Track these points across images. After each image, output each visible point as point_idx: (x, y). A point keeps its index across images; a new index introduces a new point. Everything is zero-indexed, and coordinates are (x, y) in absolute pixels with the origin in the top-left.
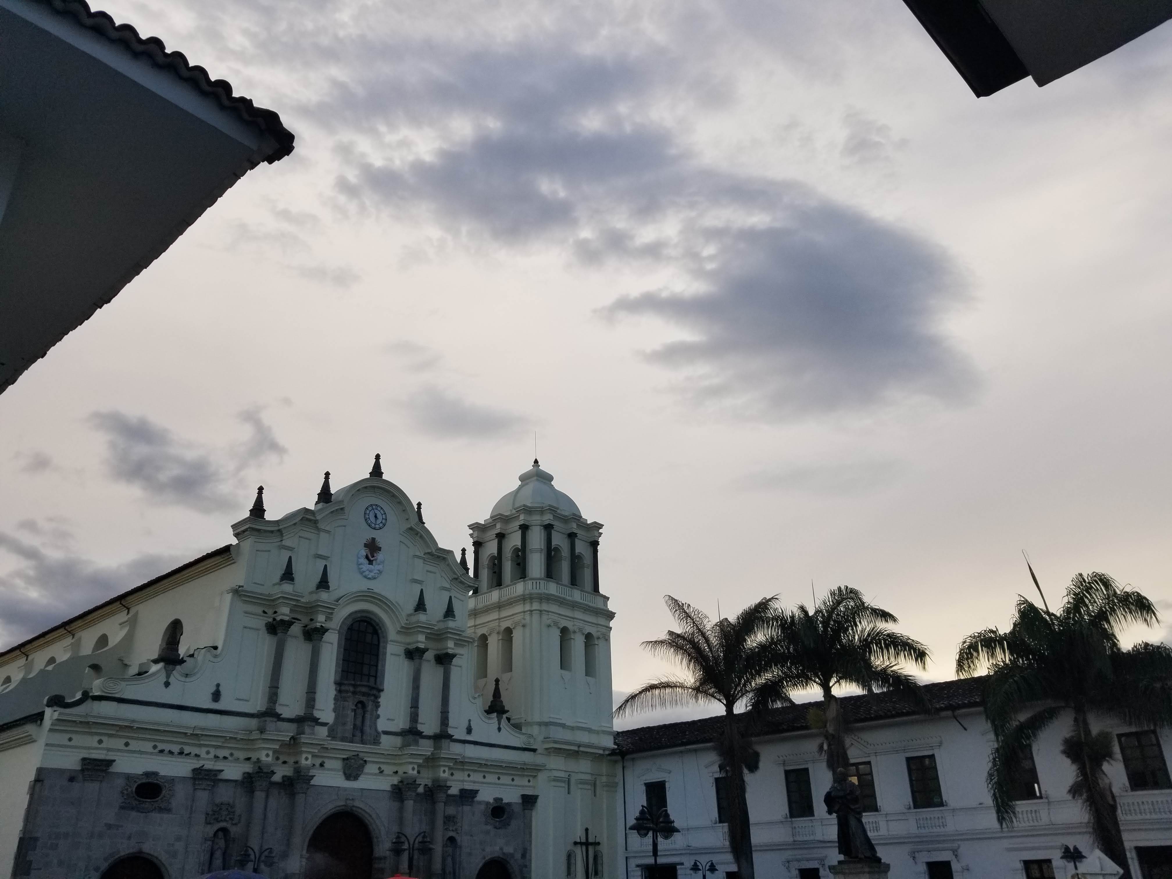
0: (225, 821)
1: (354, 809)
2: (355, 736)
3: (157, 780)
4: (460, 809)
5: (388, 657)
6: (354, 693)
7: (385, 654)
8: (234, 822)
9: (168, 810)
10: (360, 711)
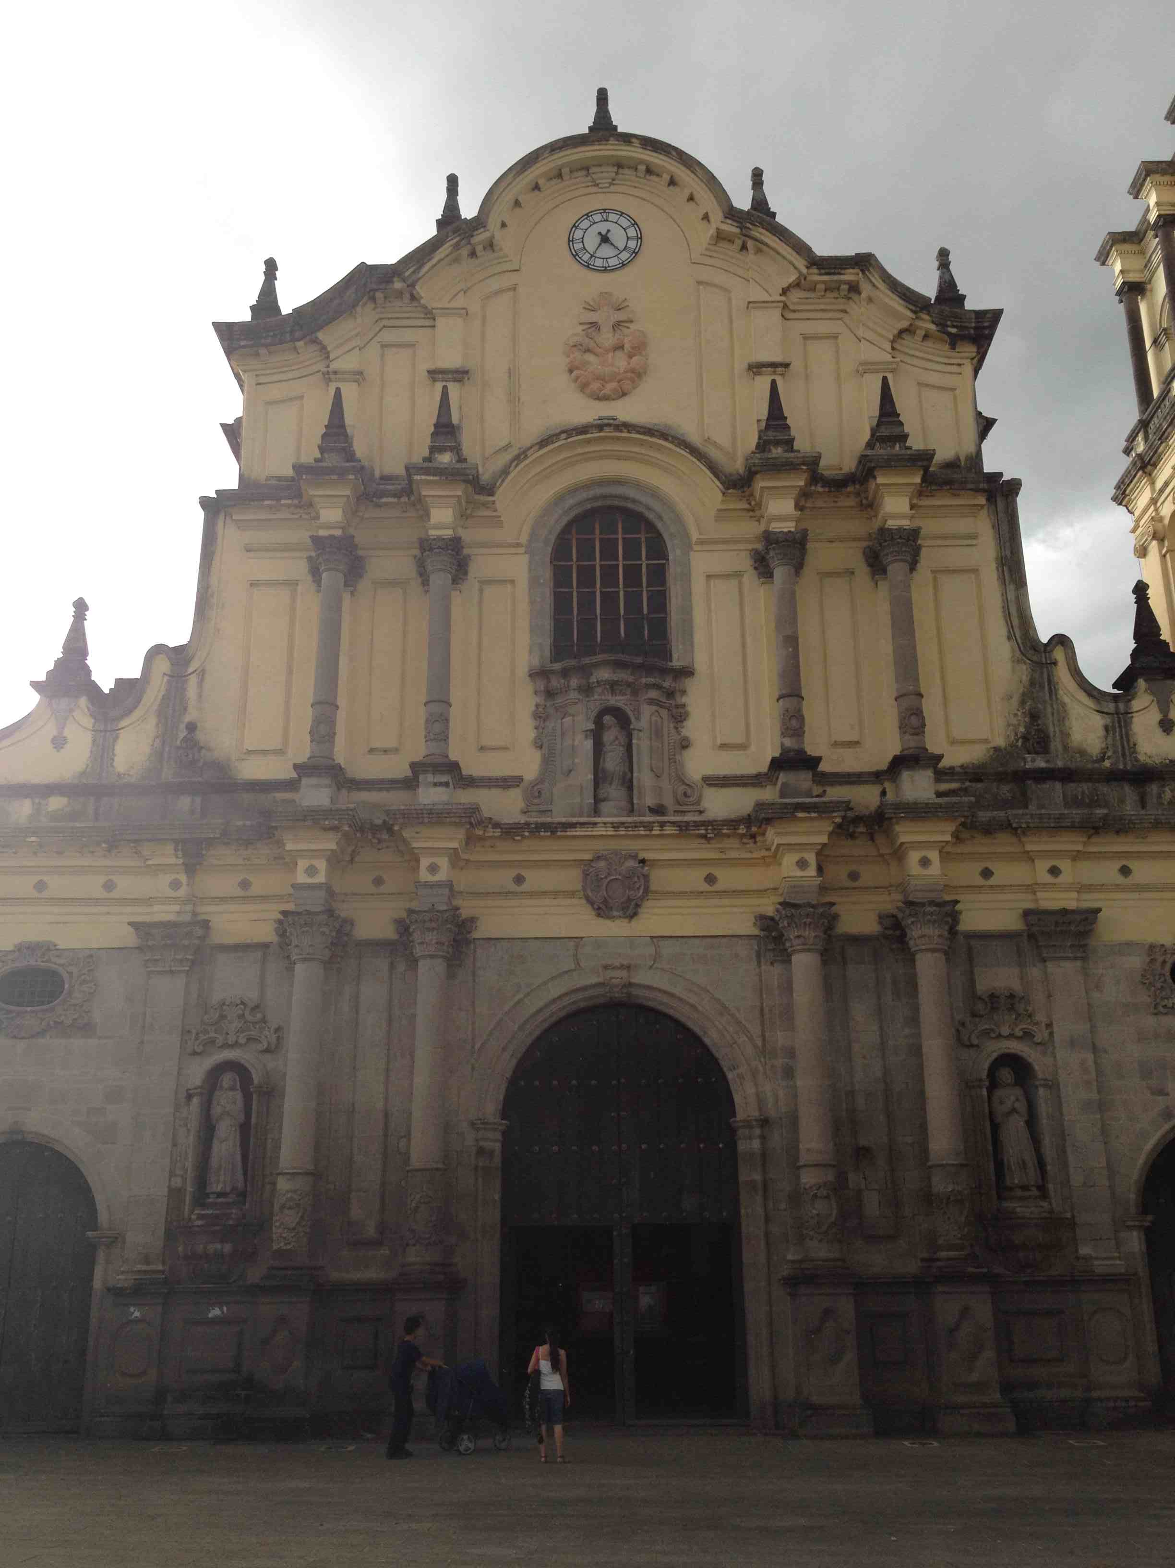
0: (235, 1045)
1: (634, 991)
2: (604, 800)
3: (49, 961)
4: (1035, 972)
5: (698, 584)
6: (587, 690)
7: (687, 577)
8: (260, 1047)
9: (86, 1029)
10: (611, 735)
